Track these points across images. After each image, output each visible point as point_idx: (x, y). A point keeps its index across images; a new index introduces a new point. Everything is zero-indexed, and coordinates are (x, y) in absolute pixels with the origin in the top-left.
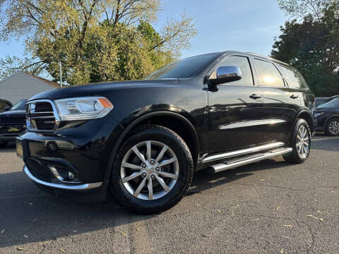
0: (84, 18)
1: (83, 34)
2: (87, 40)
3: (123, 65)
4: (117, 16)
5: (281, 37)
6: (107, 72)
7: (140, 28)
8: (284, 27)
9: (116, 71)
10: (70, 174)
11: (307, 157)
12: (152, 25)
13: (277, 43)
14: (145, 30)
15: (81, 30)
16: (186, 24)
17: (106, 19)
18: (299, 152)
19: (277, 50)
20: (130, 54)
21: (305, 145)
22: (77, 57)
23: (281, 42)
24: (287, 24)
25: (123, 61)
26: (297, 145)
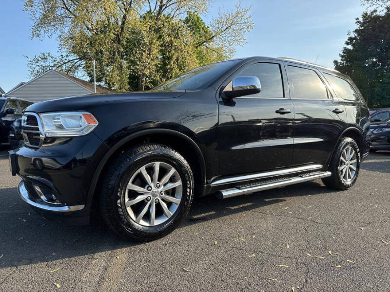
0: (124, 10)
1: (122, 29)
2: (126, 35)
3: (165, 64)
4: (161, 7)
5: (356, 31)
6: (147, 72)
7: (187, 21)
8: (361, 19)
9: (157, 71)
10: (53, 195)
11: (353, 183)
12: (201, 17)
13: (351, 39)
14: (193, 24)
15: (120, 23)
16: (239, 15)
17: (149, 10)
18: (342, 176)
19: (350, 47)
20: (173, 52)
21: (351, 169)
22: (114, 55)
23: (355, 38)
24: (365, 16)
25: (166, 60)
26: (340, 168)
